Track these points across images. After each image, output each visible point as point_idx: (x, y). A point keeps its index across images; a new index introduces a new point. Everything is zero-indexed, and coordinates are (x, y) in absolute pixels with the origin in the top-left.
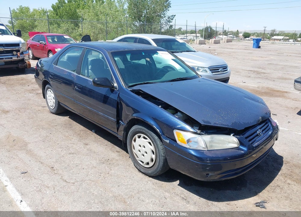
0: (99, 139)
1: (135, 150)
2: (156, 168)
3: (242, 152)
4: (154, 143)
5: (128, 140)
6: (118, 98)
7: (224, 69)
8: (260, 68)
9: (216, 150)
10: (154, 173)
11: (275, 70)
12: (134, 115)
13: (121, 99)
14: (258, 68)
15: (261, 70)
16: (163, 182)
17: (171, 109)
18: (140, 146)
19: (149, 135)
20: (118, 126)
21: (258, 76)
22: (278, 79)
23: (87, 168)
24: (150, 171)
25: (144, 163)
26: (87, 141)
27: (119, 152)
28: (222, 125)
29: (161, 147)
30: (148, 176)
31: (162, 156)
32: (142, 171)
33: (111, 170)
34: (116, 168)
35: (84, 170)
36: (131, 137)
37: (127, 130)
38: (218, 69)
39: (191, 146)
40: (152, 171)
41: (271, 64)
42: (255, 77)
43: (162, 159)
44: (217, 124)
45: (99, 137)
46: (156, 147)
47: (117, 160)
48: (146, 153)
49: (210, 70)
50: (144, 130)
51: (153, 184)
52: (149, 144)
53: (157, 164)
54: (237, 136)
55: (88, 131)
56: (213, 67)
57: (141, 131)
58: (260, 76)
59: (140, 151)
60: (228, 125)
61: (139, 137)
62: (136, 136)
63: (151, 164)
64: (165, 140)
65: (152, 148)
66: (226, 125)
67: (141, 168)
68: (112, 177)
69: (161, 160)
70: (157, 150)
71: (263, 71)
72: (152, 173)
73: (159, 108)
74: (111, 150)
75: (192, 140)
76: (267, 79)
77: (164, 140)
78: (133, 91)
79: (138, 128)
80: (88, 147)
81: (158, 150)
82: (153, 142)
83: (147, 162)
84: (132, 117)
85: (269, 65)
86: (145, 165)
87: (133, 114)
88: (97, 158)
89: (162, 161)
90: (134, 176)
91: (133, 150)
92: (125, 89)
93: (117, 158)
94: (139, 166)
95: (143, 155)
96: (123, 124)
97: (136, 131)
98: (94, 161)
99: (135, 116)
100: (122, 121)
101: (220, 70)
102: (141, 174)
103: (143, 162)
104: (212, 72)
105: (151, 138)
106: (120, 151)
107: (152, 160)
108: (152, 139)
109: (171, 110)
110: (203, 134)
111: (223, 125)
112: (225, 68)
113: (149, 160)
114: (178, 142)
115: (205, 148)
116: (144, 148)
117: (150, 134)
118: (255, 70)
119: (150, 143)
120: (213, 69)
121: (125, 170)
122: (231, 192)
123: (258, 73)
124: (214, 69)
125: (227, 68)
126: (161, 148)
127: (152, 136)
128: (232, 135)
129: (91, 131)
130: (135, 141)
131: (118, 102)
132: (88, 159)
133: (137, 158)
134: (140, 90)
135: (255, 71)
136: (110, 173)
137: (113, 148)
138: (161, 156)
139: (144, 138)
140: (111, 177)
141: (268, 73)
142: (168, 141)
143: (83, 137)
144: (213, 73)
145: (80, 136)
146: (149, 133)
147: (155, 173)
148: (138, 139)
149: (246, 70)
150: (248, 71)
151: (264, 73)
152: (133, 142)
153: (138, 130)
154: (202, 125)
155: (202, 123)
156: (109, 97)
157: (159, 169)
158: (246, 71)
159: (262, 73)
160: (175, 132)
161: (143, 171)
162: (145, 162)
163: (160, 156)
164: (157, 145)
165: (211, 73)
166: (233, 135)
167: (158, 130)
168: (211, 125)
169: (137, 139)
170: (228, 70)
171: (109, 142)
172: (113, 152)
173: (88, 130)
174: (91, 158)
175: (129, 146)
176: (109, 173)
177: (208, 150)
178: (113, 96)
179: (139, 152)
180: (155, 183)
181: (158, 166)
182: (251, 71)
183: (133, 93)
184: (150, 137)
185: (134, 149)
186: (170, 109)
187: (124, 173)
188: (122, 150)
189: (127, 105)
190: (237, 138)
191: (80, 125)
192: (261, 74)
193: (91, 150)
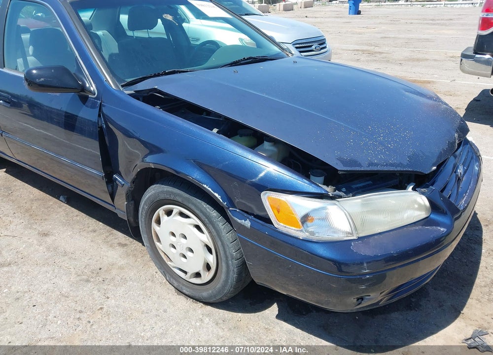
0: (77, 216)
1: (161, 244)
2: (219, 286)
3: (442, 229)
4: (211, 227)
5: (140, 222)
6: (99, 116)
7: (320, 44)
8: (371, 45)
9: (380, 233)
10: (215, 296)
11: (396, 47)
12: (148, 159)
13: (107, 119)
14: (368, 45)
15: (373, 47)
16: (240, 314)
17: (245, 135)
18: (173, 234)
19: (193, 207)
20: (110, 188)
21: (372, 58)
22: (405, 60)
23: (43, 300)
24: (205, 293)
25: (189, 275)
26: (46, 227)
27: (126, 245)
28: (387, 165)
29: (227, 235)
30: (200, 302)
31: (232, 259)
32: (184, 291)
33: (108, 298)
34: (121, 290)
35: (38, 310)
36: (146, 213)
37: (135, 197)
38: (311, 44)
39: (312, 233)
40: (210, 292)
41: (385, 37)
42: (367, 61)
43: (234, 264)
44: (377, 165)
45: (76, 212)
46: (215, 235)
47: (121, 268)
48: (191, 251)
49: (297, 48)
50: (179, 195)
51: (217, 324)
52: (195, 230)
53: (222, 276)
54: (423, 190)
55: (50, 200)
56: (300, 42)
57: (172, 197)
58: (374, 58)
59: (174, 247)
60: (400, 165)
61: (169, 213)
62: (161, 211)
63: (206, 277)
64: (239, 221)
65: (205, 238)
66: (398, 165)
67: (181, 286)
68: (112, 320)
69: (231, 268)
70: (219, 243)
71: (377, 50)
72: (211, 297)
73: (213, 134)
74: (106, 242)
75: (315, 216)
76: (388, 61)
77: (236, 219)
78: (137, 95)
79: (162, 192)
80: (49, 240)
81: (223, 244)
82: (207, 224)
83: (196, 271)
84: (145, 166)
85: (382, 39)
86: (190, 278)
87: (146, 156)
88: (72, 270)
89: (235, 270)
90: (166, 307)
91: (157, 244)
92: (116, 92)
93: (122, 262)
94: (176, 280)
95: (185, 257)
96: (124, 183)
97: (158, 199)
98: (64, 277)
99: (151, 161)
100: (120, 175)
101: (313, 47)
102: (182, 298)
103: (186, 273)
104: (301, 52)
105: (200, 215)
106: (127, 242)
107: (208, 267)
108: (203, 218)
109: (244, 138)
110: (340, 197)
111: (392, 165)
112: (322, 43)
113: (199, 268)
114: (276, 226)
115: (352, 234)
116: (183, 240)
117: (195, 206)
118: (365, 49)
119: (198, 227)
120: (301, 45)
121: (142, 293)
122: (401, 317)
123: (370, 53)
124: (303, 45)
125: (324, 43)
126: (228, 239)
127: (203, 209)
128: (412, 187)
129: (58, 198)
130: (158, 222)
131: (101, 128)
132: (49, 275)
133: (169, 263)
134: (155, 90)
135: (363, 51)
136: (105, 306)
137: (111, 237)
138: (230, 259)
139: (182, 214)
140: (109, 319)
141: (387, 53)
142: (247, 223)
143: (37, 218)
144: (302, 54)
145: (31, 215)
146: (193, 204)
147: (218, 298)
148: (166, 217)
149: (349, 50)
150: (352, 50)
151: (380, 53)
152: (154, 225)
153: (162, 197)
154: (340, 173)
155: (340, 167)
156: (77, 116)
157: (228, 288)
158: (350, 52)
159: (376, 53)
160: (267, 198)
161: (187, 293)
162: (192, 270)
163: (227, 257)
164: (217, 231)
165: (299, 53)
166: (412, 189)
167: (216, 195)
168: (362, 169)
169: (164, 219)
170: (327, 47)
171: (100, 221)
172: (111, 246)
173: (51, 197)
174: (56, 271)
175: (146, 236)
176: (101, 308)
177: (359, 238)
178: (87, 114)
179: (173, 249)
180: (220, 321)
181: (226, 281)
182: (357, 50)
183: (138, 99)
184: (197, 212)
185: (159, 241)
186: (241, 136)
187: (142, 303)
188: (131, 239)
189: (127, 134)
190: (423, 193)
191: (32, 188)
192: (376, 55)
193: (55, 249)
